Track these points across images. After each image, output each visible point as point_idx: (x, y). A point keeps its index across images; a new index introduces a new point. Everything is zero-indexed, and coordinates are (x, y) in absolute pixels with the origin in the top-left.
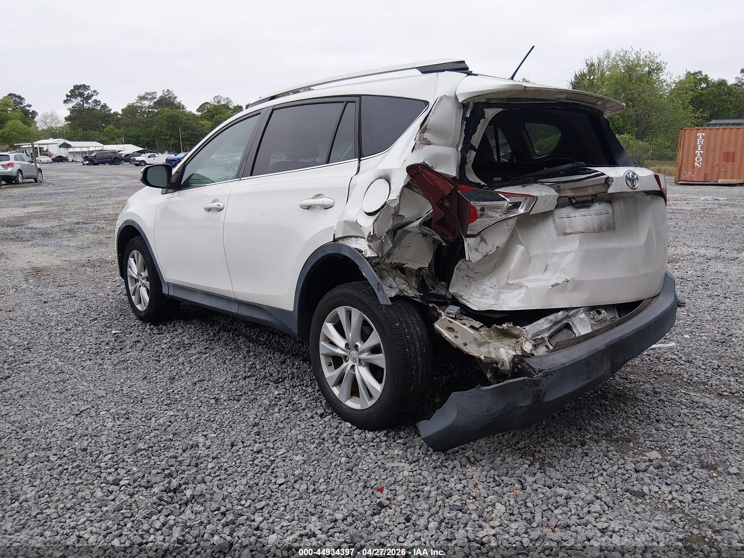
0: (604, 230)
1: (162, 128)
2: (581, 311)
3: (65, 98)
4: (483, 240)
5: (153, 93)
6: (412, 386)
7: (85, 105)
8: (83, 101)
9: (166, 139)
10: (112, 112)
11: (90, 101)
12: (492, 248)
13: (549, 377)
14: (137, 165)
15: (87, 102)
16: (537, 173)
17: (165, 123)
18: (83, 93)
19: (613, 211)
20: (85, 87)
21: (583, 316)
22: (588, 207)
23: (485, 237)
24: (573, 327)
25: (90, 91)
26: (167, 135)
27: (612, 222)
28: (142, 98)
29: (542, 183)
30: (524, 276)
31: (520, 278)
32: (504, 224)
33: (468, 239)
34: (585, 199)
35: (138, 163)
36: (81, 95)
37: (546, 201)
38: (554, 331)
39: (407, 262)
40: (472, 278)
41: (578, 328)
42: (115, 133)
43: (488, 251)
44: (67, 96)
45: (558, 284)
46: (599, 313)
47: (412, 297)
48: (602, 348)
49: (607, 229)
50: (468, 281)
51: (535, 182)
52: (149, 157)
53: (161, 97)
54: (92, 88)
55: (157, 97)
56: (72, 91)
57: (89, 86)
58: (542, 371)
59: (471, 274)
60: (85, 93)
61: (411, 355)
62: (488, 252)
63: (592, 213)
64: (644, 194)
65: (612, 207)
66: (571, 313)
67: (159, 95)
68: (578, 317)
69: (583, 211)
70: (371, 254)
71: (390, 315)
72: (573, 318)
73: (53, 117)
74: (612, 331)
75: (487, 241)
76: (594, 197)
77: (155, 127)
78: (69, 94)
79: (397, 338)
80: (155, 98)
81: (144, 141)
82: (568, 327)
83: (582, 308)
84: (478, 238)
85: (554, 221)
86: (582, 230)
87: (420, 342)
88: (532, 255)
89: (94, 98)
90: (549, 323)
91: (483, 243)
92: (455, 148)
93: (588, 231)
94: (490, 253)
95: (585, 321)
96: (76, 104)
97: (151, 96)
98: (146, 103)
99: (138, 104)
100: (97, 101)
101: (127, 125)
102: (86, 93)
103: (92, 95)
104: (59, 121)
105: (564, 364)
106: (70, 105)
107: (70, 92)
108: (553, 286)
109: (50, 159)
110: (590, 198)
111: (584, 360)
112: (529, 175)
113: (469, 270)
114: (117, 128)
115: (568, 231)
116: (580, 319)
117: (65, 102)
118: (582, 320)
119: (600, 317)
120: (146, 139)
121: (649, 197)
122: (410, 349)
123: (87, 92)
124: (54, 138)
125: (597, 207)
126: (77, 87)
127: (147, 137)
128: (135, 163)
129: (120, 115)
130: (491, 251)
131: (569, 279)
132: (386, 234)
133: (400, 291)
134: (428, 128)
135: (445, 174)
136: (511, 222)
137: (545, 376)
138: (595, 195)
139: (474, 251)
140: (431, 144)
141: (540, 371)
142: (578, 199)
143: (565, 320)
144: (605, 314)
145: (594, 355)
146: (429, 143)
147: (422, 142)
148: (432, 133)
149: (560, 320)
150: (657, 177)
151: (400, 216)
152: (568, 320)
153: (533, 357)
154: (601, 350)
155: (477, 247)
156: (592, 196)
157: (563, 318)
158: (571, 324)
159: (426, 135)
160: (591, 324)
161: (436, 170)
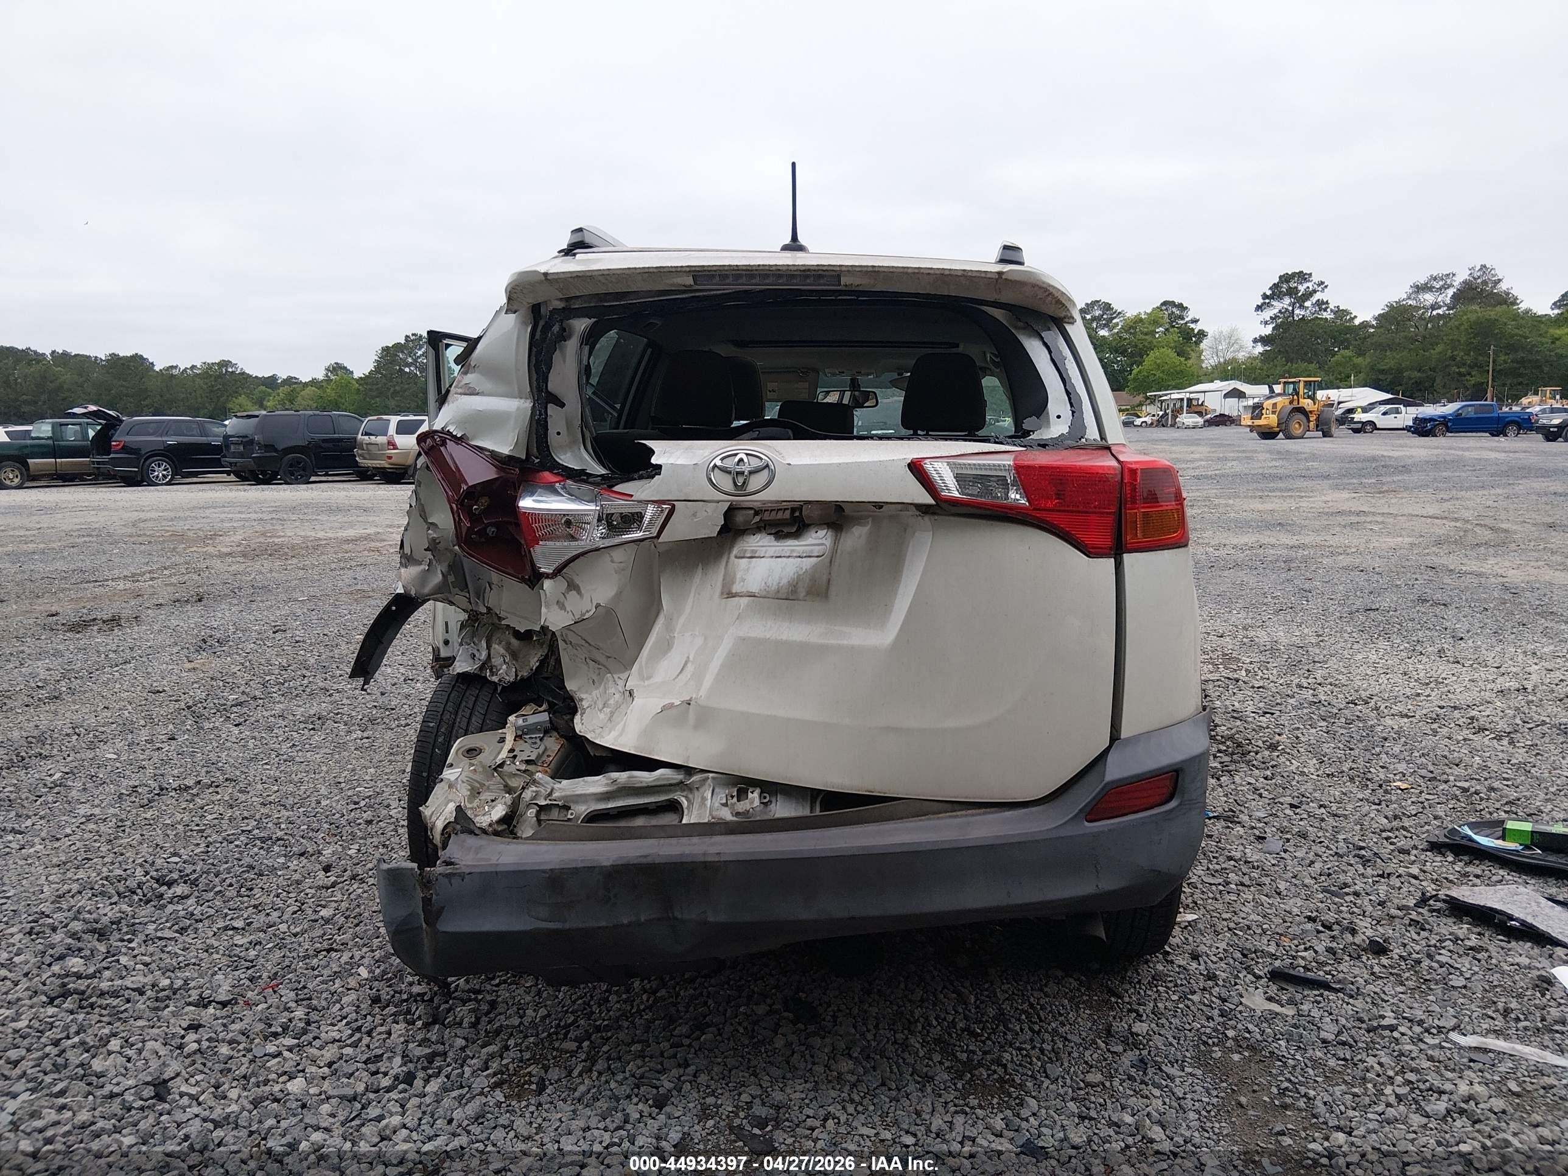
0: (802, 594)
1: (1454, 349)
3: (1260, 301)
4: (572, 586)
5: (1448, 275)
7: (1297, 312)
8: (1294, 304)
9: (1459, 374)
10: (1357, 322)
11: (1308, 304)
12: (589, 606)
13: (454, 881)
14: (1356, 431)
15: (1302, 307)
17: (1463, 339)
18: (1296, 288)
19: (836, 549)
20: (1302, 277)
21: (708, 793)
23: (577, 581)
24: (686, 812)
25: (1310, 284)
26: (1465, 364)
27: (825, 578)
28: (1420, 289)
30: (649, 678)
31: (640, 679)
33: (543, 581)
35: (1360, 426)
36: (1292, 292)
37: (695, 514)
38: (618, 807)
39: (508, 615)
40: (601, 664)
42: (1355, 366)
43: (583, 611)
44: (1265, 297)
45: (671, 706)
46: (742, 795)
47: (498, 683)
49: (808, 593)
50: (597, 671)
52: (1384, 414)
53: (1465, 282)
54: (1316, 279)
55: (1455, 284)
56: (1275, 286)
57: (1310, 275)
58: (452, 864)
59: (600, 657)
60: (1300, 287)
62: (584, 614)
65: (837, 540)
66: (692, 780)
67: (1462, 277)
68: (701, 792)
72: (695, 793)
73: (1231, 339)
75: (581, 589)
76: (797, 514)
77: (1440, 348)
78: (1269, 293)
80: (1450, 286)
81: (1410, 379)
82: (674, 807)
83: (711, 775)
84: (560, 583)
85: (726, 564)
86: (755, 589)
88: (676, 634)
89: (1318, 296)
90: (607, 784)
91: (574, 593)
92: (529, 401)
93: (764, 593)
94: (587, 616)
96: (1280, 311)
97: (1441, 283)
98: (1429, 298)
99: (1410, 302)
100: (1323, 303)
101: (1382, 347)
102: (1302, 288)
103: (1315, 291)
104: (1241, 347)
106: (1268, 314)
107: (1271, 288)
108: (666, 708)
109: (1200, 420)
110: (787, 515)
111: (544, 871)
113: (592, 648)
114: (1359, 355)
115: (736, 589)
116: (702, 798)
117: (1259, 308)
118: (704, 800)
119: (743, 806)
120: (1417, 375)
123: (1305, 285)
124: (1222, 380)
125: (810, 538)
126: (1286, 278)
127: (1419, 371)
128: (1353, 426)
129: (1372, 326)
130: (588, 611)
131: (693, 698)
132: (429, 555)
133: (482, 667)
134: (473, 364)
135: (488, 450)
136: (618, 555)
137: (449, 876)
138: (800, 508)
139: (556, 607)
140: (477, 394)
141: (448, 863)
142: (766, 516)
143: (676, 791)
144: (752, 802)
145: (575, 871)
146: (473, 393)
147: (460, 391)
148: (482, 373)
149: (648, 787)
150: (916, 468)
151: (433, 525)
152: (684, 794)
153: (484, 836)
154: (602, 867)
155: (562, 599)
156: (793, 510)
157: (664, 786)
158: (685, 803)
159: (470, 378)
160: (714, 813)
161: (473, 443)
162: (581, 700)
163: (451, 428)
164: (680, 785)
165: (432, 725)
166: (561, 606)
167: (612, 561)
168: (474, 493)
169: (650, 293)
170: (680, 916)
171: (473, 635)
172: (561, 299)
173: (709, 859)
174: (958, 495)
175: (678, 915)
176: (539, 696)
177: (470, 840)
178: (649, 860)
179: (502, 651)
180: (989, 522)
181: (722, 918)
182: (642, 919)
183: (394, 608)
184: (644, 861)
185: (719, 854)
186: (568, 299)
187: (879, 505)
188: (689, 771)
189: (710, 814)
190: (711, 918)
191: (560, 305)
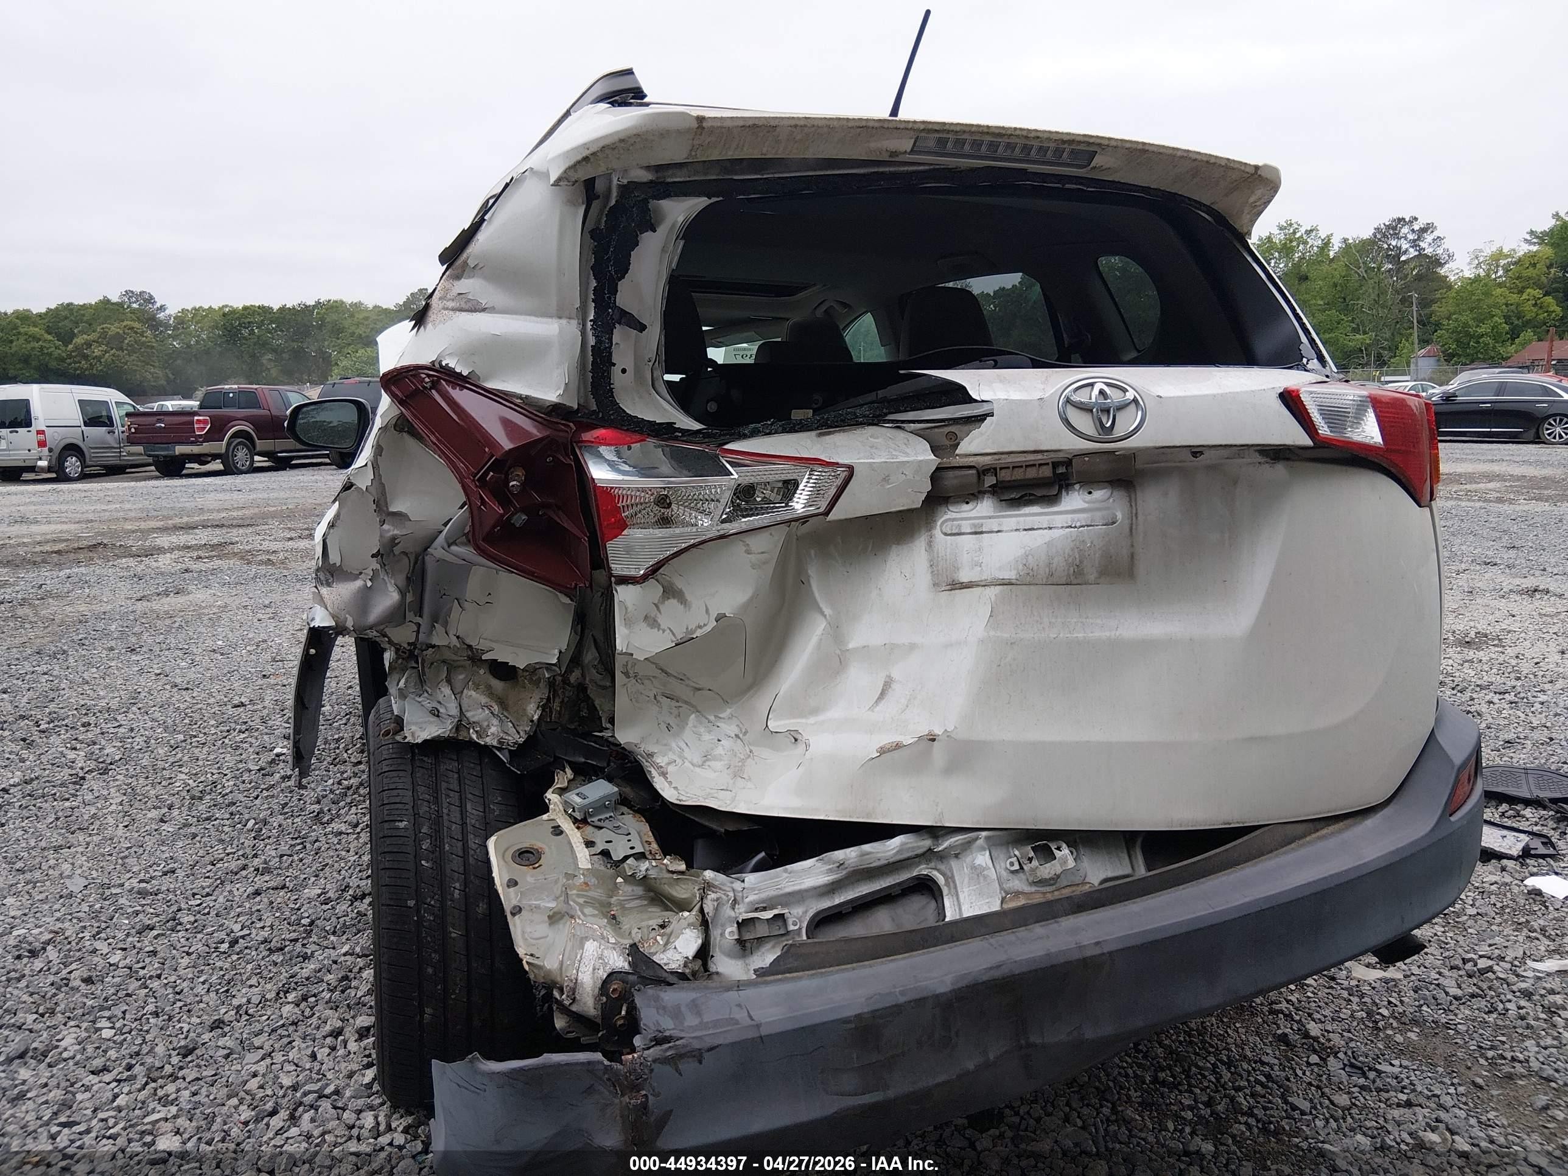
0: (1092, 578)
2: (980, 842)
4: (670, 592)
6: (428, 1010)
12: (702, 619)
13: (688, 1067)
16: (881, 393)
19: (1133, 516)
21: (982, 859)
22: (1052, 500)
23: (679, 583)
24: (945, 890)
27: (1125, 552)
29: (899, 425)
30: (815, 711)
31: (802, 715)
32: (737, 549)
33: (620, 588)
34: (1031, 473)
37: (886, 479)
38: (851, 901)
39: (494, 645)
40: (686, 702)
41: (961, 896)
43: (692, 626)
45: (898, 746)
46: (1047, 854)
47: (493, 746)
48: (942, 990)
49: (1102, 574)
50: (675, 711)
51: (876, 420)
58: (667, 1040)
59: (679, 689)
61: (421, 919)
62: (694, 632)
63: (1060, 520)
64: (1260, 459)
65: (1132, 502)
66: (946, 844)
68: (969, 859)
69: (1032, 514)
70: (322, 620)
71: (395, 792)
72: (954, 863)
74: (1038, 929)
75: (688, 596)
76: (1061, 470)
79: (387, 865)
82: (927, 887)
83: (984, 834)
84: (653, 589)
85: (930, 544)
86: (1010, 575)
87: (466, 884)
88: (851, 646)
90: (830, 871)
91: (673, 602)
92: (574, 322)
93: (1028, 580)
94: (699, 633)
95: (985, 877)
105: (758, 1026)
108: (883, 751)
110: (1047, 472)
111: (846, 1021)
112: (861, 400)
113: (671, 680)
115: (964, 577)
116: (974, 868)
118: (978, 872)
119: (1048, 870)
121: (1280, 470)
122: (420, 900)
125: (1075, 501)
130: (700, 627)
131: (938, 731)
132: (375, 564)
133: (458, 727)
134: (471, 263)
135: (520, 397)
136: (761, 543)
137: (671, 1061)
138: (1068, 463)
139: (644, 625)
140: (484, 310)
141: (659, 1041)
142: (1005, 476)
143: (919, 864)
144: (1064, 861)
145: (896, 1010)
146: (475, 308)
147: (451, 304)
148: (486, 278)
149: (888, 864)
150: (1290, 400)
151: (400, 516)
152: (932, 865)
153: (686, 984)
154: (937, 996)
155: (653, 612)
156: (1055, 465)
157: (908, 859)
158: (941, 880)
159: (465, 285)
160: (1006, 886)
161: (489, 385)
162: (651, 755)
163: (451, 363)
164: (928, 855)
165: (402, 825)
166: (651, 622)
167: (748, 552)
168: (504, 463)
169: (805, 163)
170: (1038, 1041)
171: (421, 681)
172: (648, 168)
173: (1089, 953)
174: (1329, 433)
175: (1035, 1039)
176: (556, 758)
177: (670, 996)
178: (1004, 971)
179: (484, 700)
180: (1344, 468)
181: (1107, 1029)
182: (991, 1057)
183: (313, 651)
184: (997, 974)
185: (1097, 943)
186: (659, 168)
187: (1196, 451)
188: (935, 832)
189: (1002, 889)
190: (1089, 1034)
191: (645, 176)
